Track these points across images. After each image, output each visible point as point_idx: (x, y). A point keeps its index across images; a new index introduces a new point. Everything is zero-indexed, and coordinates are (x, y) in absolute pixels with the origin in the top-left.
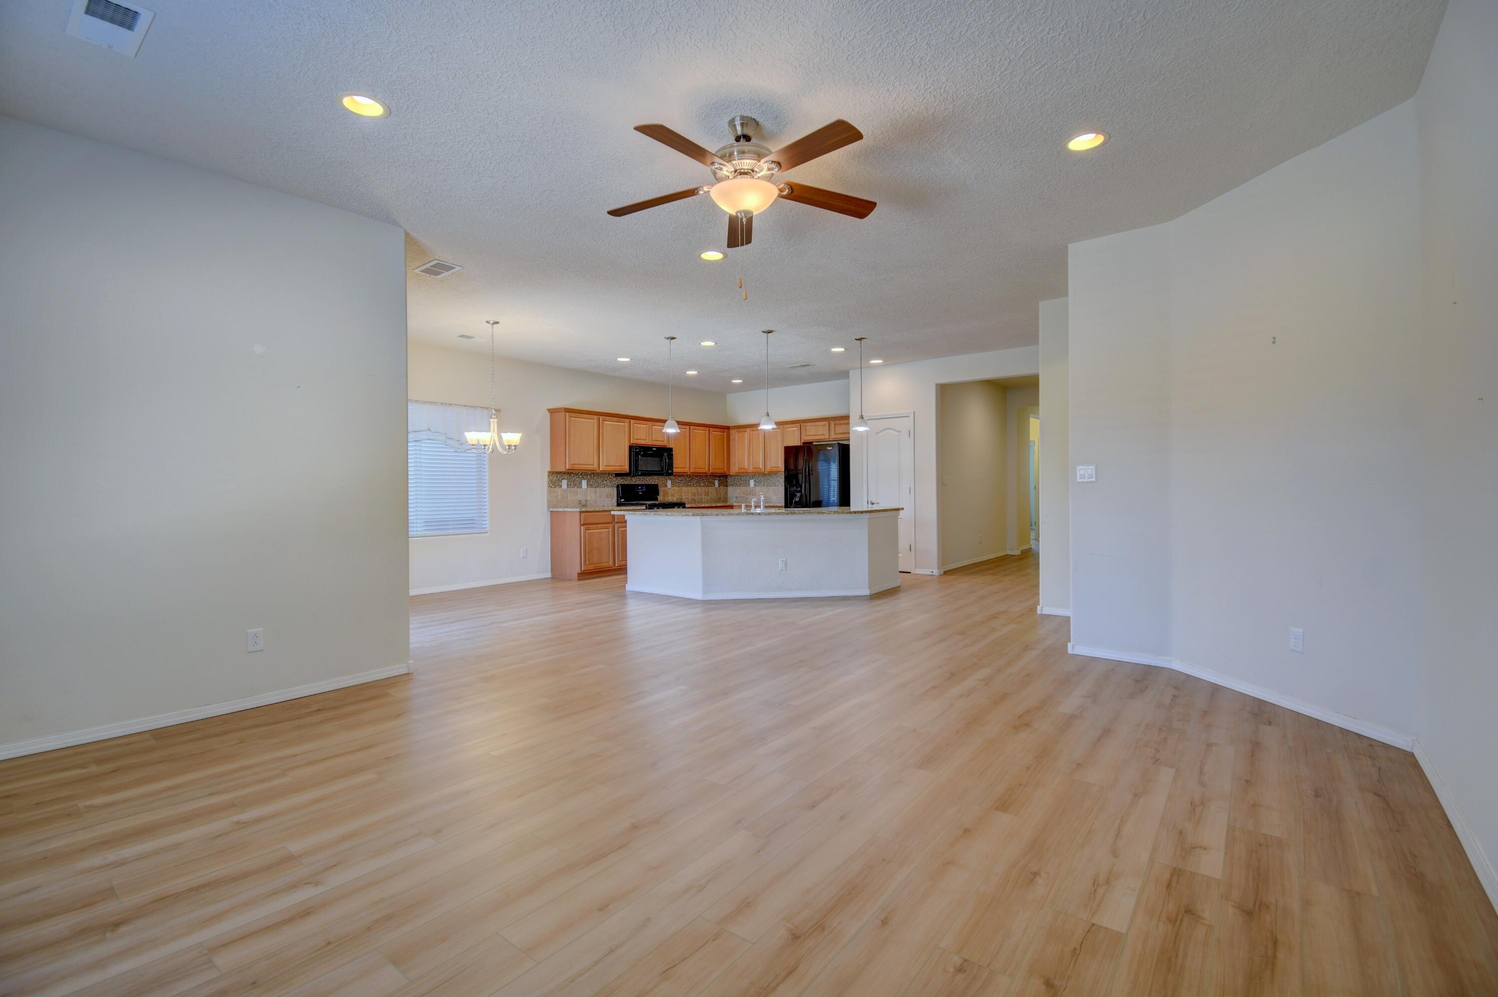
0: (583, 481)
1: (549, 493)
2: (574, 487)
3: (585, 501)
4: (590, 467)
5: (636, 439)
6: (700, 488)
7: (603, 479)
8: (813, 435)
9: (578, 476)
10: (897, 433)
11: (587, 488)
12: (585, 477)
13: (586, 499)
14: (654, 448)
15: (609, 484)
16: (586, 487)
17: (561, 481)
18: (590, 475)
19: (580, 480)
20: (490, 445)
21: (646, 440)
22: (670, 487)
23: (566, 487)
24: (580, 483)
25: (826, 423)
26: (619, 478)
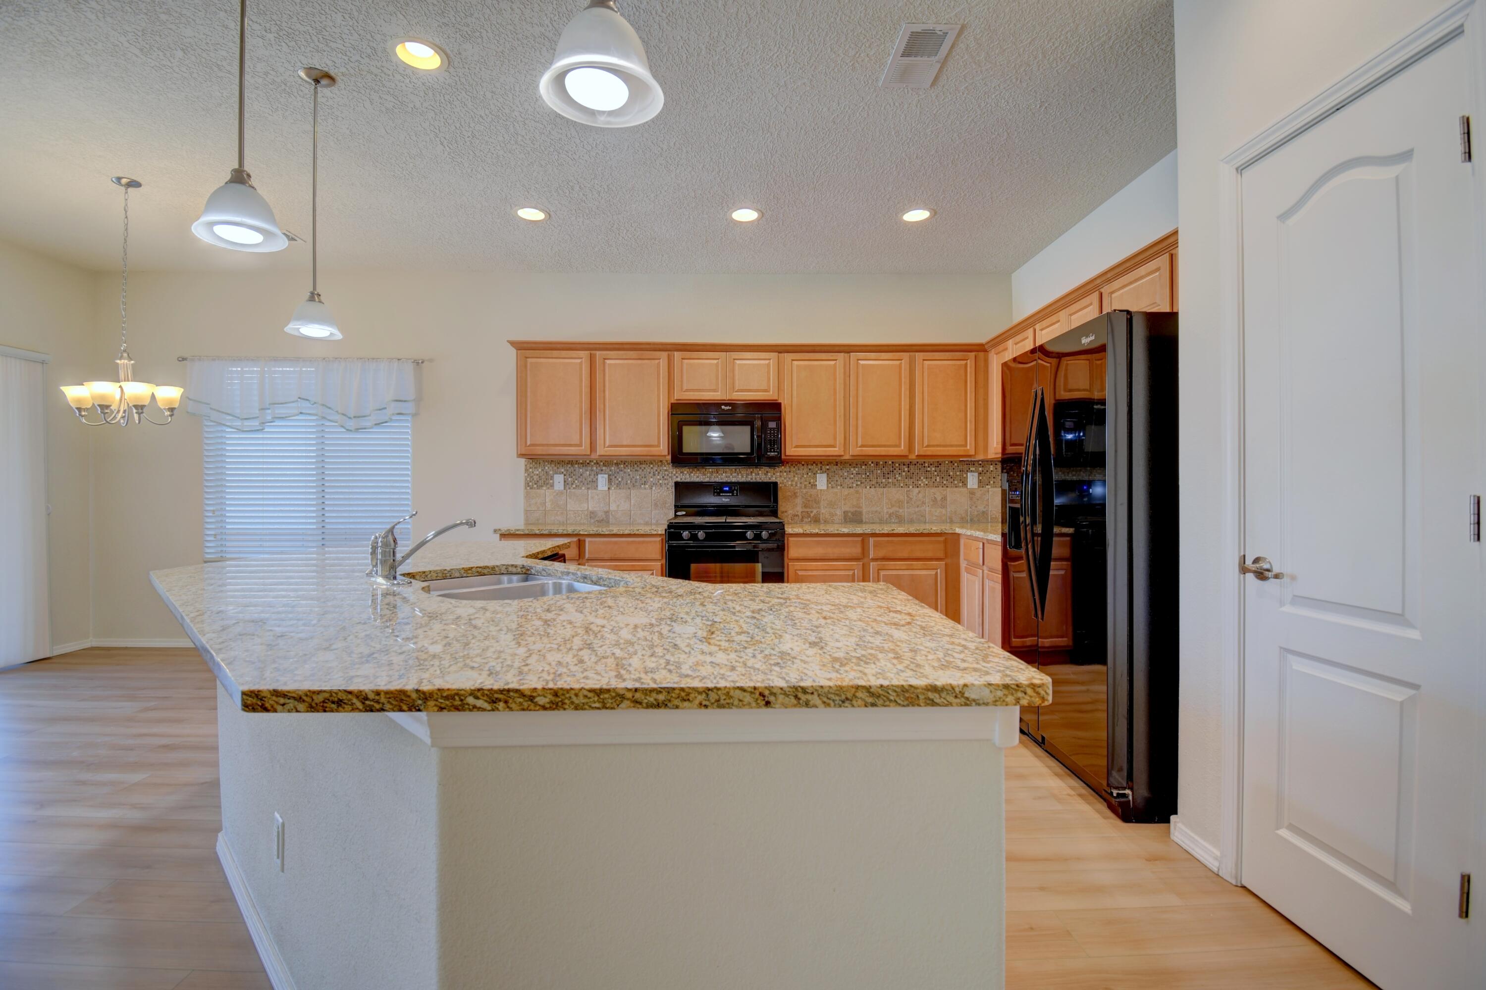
0: (599, 475)
1: (527, 496)
2: (579, 488)
3: (603, 513)
4: (573, 450)
5: (687, 390)
6: (916, 490)
11: (609, 489)
13: (606, 509)
14: (726, 405)
16: (606, 488)
17: (552, 478)
19: (593, 475)
20: (119, 411)
21: (715, 391)
22: (825, 487)
23: (563, 487)
24: (594, 482)
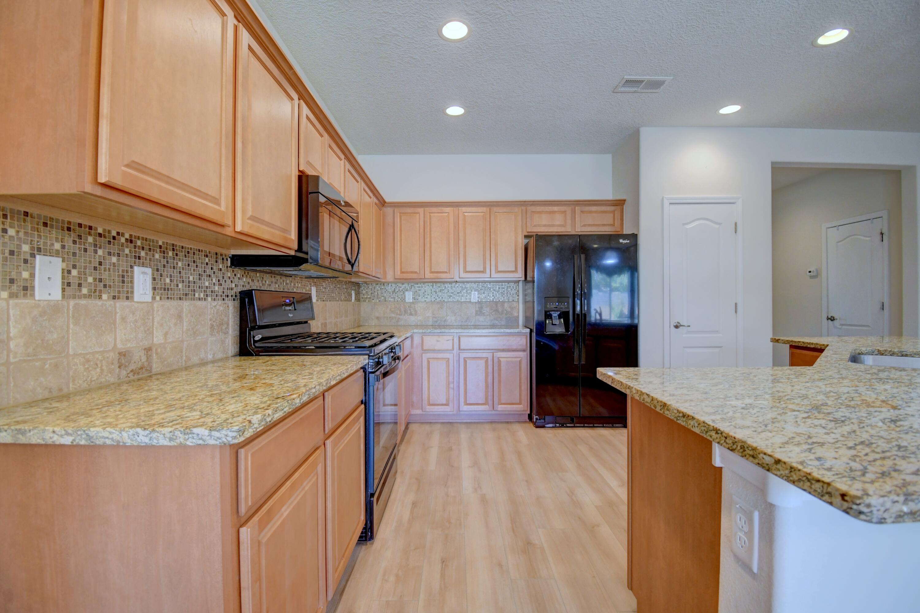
0: (136, 268)
2: (95, 294)
3: (142, 353)
7: (201, 270)
8: (545, 226)
9: (114, 249)
10: (717, 226)
11: (154, 298)
12: (143, 254)
13: (146, 344)
15: (216, 288)
16: (149, 298)
18: (163, 251)
19: (124, 265)
23: (57, 294)
24: (128, 283)
25: (568, 209)
26: (239, 272)
